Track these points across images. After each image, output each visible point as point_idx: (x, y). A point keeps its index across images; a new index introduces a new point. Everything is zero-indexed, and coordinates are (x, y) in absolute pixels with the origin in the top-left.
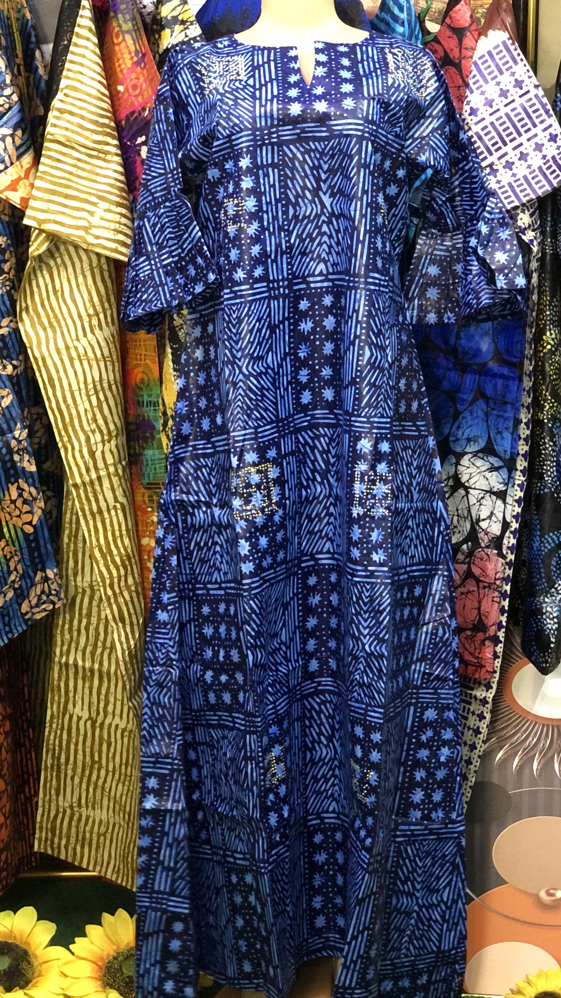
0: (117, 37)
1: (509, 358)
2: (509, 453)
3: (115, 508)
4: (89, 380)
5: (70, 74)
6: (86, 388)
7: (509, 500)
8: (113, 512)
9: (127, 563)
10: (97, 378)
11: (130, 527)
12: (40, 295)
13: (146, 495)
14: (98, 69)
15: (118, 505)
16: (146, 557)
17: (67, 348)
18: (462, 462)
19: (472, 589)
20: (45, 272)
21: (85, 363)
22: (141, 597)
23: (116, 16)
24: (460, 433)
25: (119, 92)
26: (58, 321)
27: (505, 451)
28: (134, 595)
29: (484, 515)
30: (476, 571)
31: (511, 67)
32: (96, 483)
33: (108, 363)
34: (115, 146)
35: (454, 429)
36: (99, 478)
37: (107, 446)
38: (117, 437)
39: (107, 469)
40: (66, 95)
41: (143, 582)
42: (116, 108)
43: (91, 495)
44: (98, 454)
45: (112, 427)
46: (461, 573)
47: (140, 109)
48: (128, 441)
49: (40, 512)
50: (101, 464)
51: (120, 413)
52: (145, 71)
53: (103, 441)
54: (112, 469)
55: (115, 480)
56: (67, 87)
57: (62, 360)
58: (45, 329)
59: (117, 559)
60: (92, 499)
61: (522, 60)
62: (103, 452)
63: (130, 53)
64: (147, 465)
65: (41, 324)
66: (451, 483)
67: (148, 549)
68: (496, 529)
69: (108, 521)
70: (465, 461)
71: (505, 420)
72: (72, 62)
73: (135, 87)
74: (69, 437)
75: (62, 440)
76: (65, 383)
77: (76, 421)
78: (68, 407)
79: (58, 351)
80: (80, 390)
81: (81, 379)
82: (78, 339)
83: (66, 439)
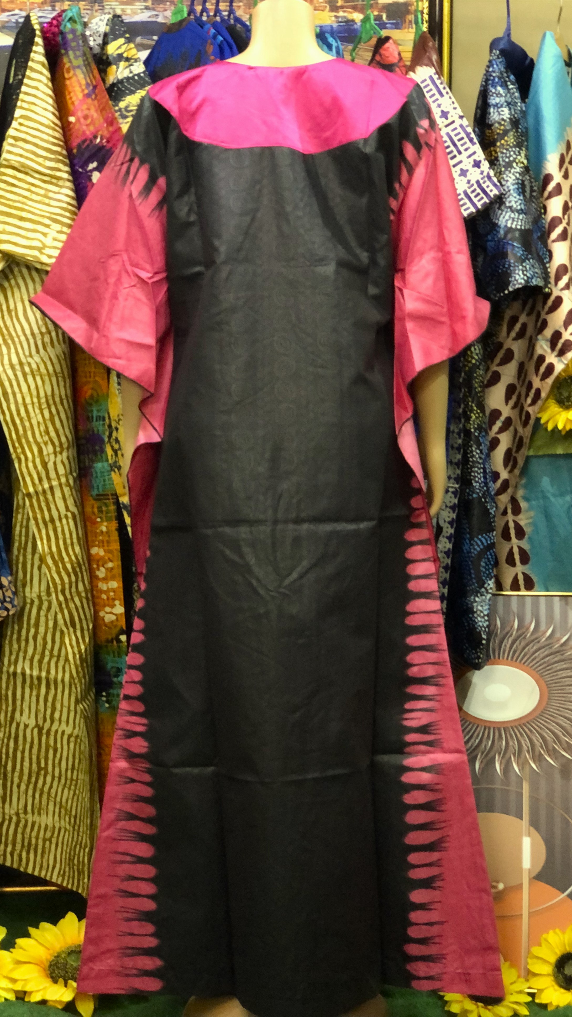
0: (68, 71)
3: (66, 517)
4: (42, 394)
5: (25, 105)
6: (39, 402)
8: (64, 521)
9: (78, 570)
10: (49, 393)
11: (80, 535)
13: (96, 506)
14: (51, 101)
15: (69, 514)
16: (95, 566)
17: (21, 364)
21: (38, 378)
22: (91, 603)
23: (67, 53)
25: (70, 123)
26: (12, 339)
28: (84, 601)
31: (437, 100)
32: (49, 493)
33: (60, 379)
34: (67, 172)
36: (51, 488)
37: (59, 457)
38: (68, 449)
39: (59, 479)
40: (21, 124)
41: (92, 590)
42: (68, 138)
43: (43, 505)
44: (50, 466)
45: (63, 439)
47: (91, 137)
48: (79, 453)
50: (53, 475)
51: (71, 427)
52: (96, 102)
53: (55, 453)
54: (63, 480)
55: (66, 490)
56: (22, 117)
57: (15, 375)
59: (69, 566)
60: (45, 508)
61: (447, 93)
62: (55, 463)
63: (80, 85)
64: (97, 477)
67: (97, 558)
69: (59, 530)
72: (26, 93)
73: (86, 117)
74: (23, 448)
75: (15, 451)
76: (19, 396)
77: (29, 433)
78: (21, 420)
79: (12, 366)
80: (33, 403)
81: (34, 393)
82: (31, 356)
83: (19, 450)
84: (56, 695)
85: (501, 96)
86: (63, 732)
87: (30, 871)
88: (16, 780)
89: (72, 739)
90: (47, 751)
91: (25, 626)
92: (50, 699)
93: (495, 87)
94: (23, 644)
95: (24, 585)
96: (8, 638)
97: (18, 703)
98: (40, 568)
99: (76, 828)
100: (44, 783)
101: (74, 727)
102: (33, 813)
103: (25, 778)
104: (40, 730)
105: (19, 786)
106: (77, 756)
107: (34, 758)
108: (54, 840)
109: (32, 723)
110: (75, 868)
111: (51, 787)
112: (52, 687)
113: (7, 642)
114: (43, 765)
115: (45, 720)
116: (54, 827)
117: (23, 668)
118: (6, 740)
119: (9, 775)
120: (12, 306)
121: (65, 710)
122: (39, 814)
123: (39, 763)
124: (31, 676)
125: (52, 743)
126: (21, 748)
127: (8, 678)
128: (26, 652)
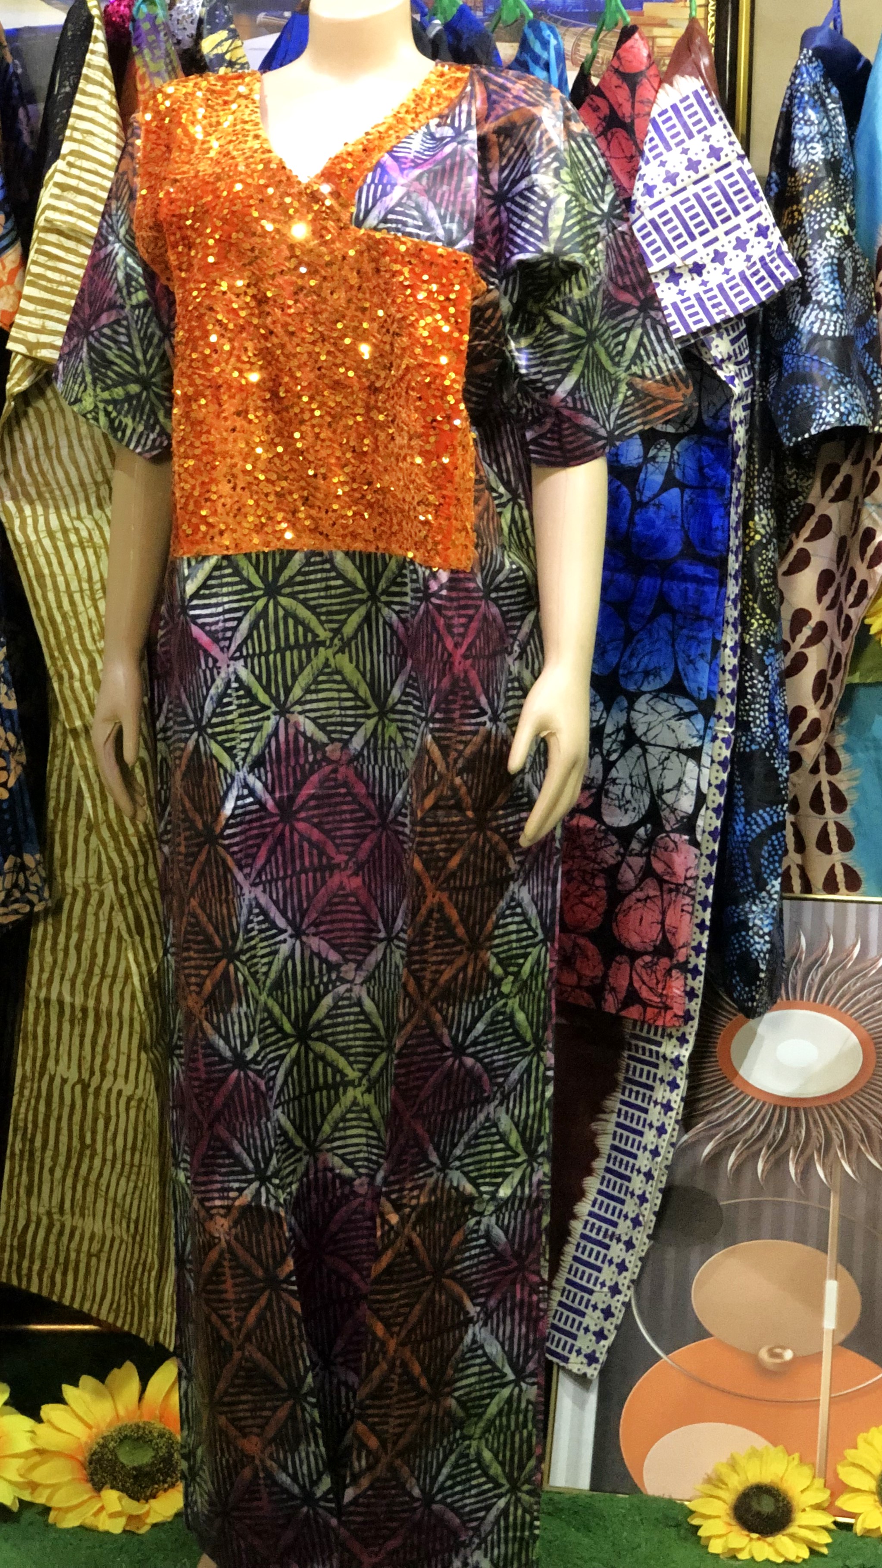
0: (142, 80)
1: (705, 552)
2: (705, 692)
4: (96, 576)
5: (76, 135)
6: (91, 588)
7: (706, 760)
9: (147, 845)
11: (152, 793)
12: (26, 454)
14: (114, 126)
17: (64, 530)
18: (637, 706)
19: (652, 893)
20: (33, 419)
21: (90, 552)
23: (140, 52)
24: (634, 664)
26: (51, 492)
27: (700, 689)
29: (669, 783)
30: (658, 867)
31: (705, 128)
35: (625, 658)
40: (70, 163)
46: (637, 869)
49: (19, 769)
56: (71, 152)
57: (56, 547)
58: (31, 503)
59: (134, 841)
61: (721, 118)
65: (27, 495)
66: (621, 737)
68: (686, 804)
70: (641, 704)
71: (700, 642)
72: (78, 117)
74: (66, 660)
75: (54, 664)
76: (60, 580)
77: (76, 636)
78: (64, 616)
79: (51, 534)
80: (81, 591)
81: (84, 575)
82: (79, 518)
83: (60, 663)
84: (108, 1036)
85: (813, 123)
86: (120, 1093)
87: (66, 1302)
88: (48, 1163)
89: (133, 1103)
90: (95, 1120)
91: (64, 928)
92: (101, 1041)
93: (804, 110)
94: (61, 955)
95: (63, 867)
96: (38, 946)
97: (53, 1045)
98: (87, 841)
99: (138, 1238)
100: (90, 1169)
101: (136, 1087)
102: (73, 1214)
103: (62, 1159)
104: (85, 1087)
105: (52, 1171)
106: (140, 1129)
107: (76, 1129)
108: (104, 1256)
109: (73, 1076)
110: (136, 1299)
111: (100, 1175)
112: (104, 1023)
113: (36, 952)
114: (88, 1141)
115: (92, 1073)
116: (104, 1237)
117: (60, 993)
118: (33, 1101)
119: (38, 1154)
120: (51, 441)
121: (123, 1059)
122: (83, 1215)
123: (82, 1137)
124: (73, 1006)
125: (102, 1108)
126: (55, 1114)
127: (38, 1007)
128: (64, 969)
